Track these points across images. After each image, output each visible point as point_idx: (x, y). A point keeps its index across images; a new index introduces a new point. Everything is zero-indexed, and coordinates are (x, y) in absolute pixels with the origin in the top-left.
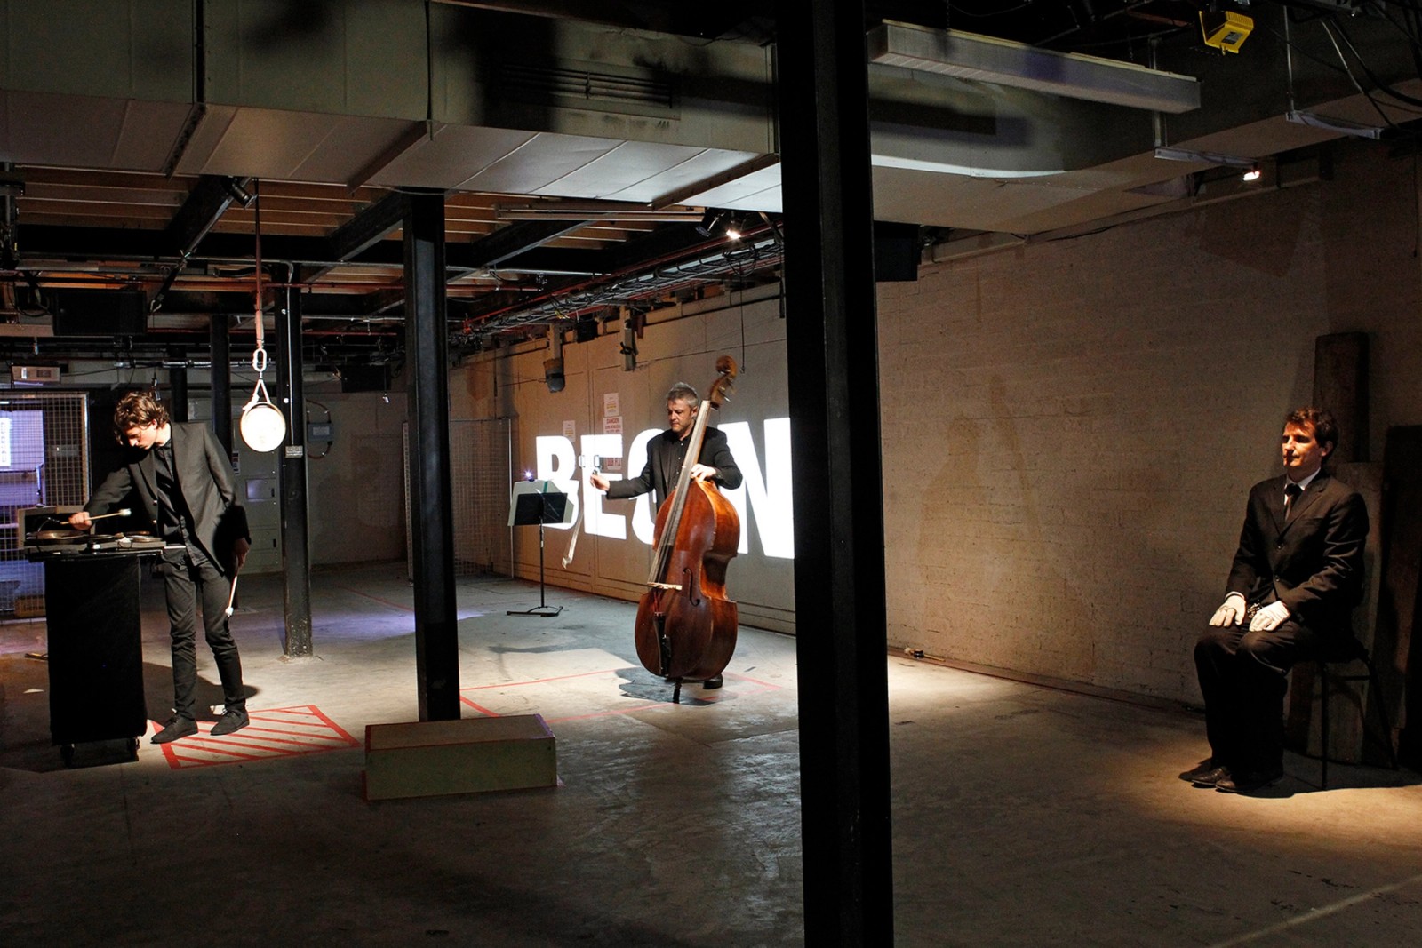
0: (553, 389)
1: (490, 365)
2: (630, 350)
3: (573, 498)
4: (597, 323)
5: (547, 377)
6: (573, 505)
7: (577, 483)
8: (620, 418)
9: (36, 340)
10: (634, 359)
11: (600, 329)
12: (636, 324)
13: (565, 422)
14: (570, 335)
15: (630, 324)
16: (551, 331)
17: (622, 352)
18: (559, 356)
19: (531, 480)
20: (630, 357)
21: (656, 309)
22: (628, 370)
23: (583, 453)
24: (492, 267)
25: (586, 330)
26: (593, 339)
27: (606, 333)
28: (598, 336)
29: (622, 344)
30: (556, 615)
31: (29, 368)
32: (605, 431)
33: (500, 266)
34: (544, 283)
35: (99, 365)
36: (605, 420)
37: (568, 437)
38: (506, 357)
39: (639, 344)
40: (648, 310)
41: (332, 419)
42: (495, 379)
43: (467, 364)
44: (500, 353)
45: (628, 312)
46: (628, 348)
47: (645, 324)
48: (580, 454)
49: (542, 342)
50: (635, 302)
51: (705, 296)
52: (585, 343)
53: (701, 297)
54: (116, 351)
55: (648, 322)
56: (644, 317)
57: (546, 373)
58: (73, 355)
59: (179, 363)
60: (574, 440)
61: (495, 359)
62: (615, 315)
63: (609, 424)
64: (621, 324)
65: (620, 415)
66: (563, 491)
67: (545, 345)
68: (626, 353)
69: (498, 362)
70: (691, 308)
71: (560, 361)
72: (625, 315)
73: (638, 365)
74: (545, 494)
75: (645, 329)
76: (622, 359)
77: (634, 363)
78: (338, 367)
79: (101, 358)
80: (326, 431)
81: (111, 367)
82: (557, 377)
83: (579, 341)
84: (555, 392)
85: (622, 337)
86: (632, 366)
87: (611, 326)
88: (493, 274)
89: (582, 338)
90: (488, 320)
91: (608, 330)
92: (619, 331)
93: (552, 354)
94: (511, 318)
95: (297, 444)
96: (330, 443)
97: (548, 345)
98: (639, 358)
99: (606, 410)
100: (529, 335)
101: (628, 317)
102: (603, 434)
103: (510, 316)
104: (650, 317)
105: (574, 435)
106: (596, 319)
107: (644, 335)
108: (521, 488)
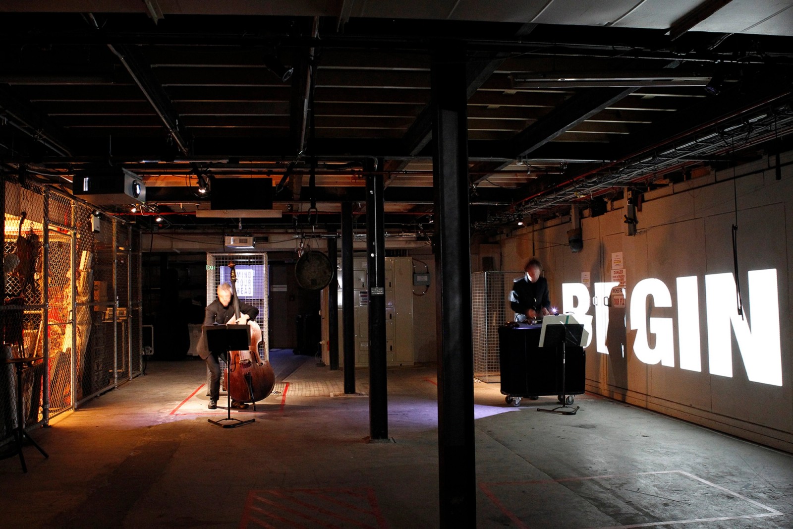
0: (574, 250)
1: (530, 235)
2: (632, 221)
3: (588, 328)
4: (606, 203)
5: (570, 242)
6: (588, 334)
7: (591, 317)
8: (624, 270)
9: (240, 220)
10: (635, 226)
11: (609, 207)
12: (637, 202)
13: (582, 273)
14: (587, 212)
15: (631, 201)
16: (573, 211)
17: (625, 222)
18: (578, 226)
19: (556, 315)
20: (632, 225)
21: (651, 189)
22: (630, 234)
23: (595, 296)
24: (524, 157)
25: (598, 207)
26: (603, 214)
27: (613, 209)
28: (607, 211)
29: (625, 216)
30: (575, 414)
31: (235, 237)
32: (612, 279)
33: (531, 156)
34: (565, 168)
35: (286, 237)
36: (612, 272)
37: (584, 284)
38: (541, 229)
39: (639, 215)
40: (646, 191)
41: (429, 271)
42: (534, 244)
43: (516, 236)
44: (537, 227)
45: (630, 192)
46: (630, 219)
47: (643, 201)
48: (594, 296)
49: (566, 218)
50: (635, 184)
51: (692, 177)
52: (597, 217)
53: (689, 178)
54: (294, 227)
55: (646, 199)
56: (643, 196)
57: (569, 239)
58: (271, 231)
59: (332, 235)
60: (589, 286)
61: (534, 231)
62: (620, 196)
63: (616, 275)
64: (625, 202)
65: (624, 268)
66: (580, 323)
67: (568, 220)
68: (629, 223)
69: (536, 233)
70: (680, 187)
71: (579, 232)
72: (627, 195)
73: (638, 231)
74: (566, 325)
75: (643, 204)
76: (625, 227)
77: (635, 230)
78: (430, 237)
79: (287, 233)
80: (426, 278)
81: (292, 239)
82: (577, 241)
83: (593, 216)
84: (576, 252)
85: (625, 212)
86: (633, 232)
87: (617, 204)
88: (525, 163)
89: (595, 214)
90: (527, 203)
91: (615, 207)
92: (623, 207)
93: (573, 225)
94: (542, 200)
95: (379, 286)
96: (428, 286)
97: (570, 220)
98: (638, 226)
99: (613, 265)
100: (557, 214)
101: (630, 196)
102: (611, 282)
103: (542, 198)
104: (647, 196)
105: (589, 283)
106: (606, 200)
107: (643, 209)
108: (549, 319)
